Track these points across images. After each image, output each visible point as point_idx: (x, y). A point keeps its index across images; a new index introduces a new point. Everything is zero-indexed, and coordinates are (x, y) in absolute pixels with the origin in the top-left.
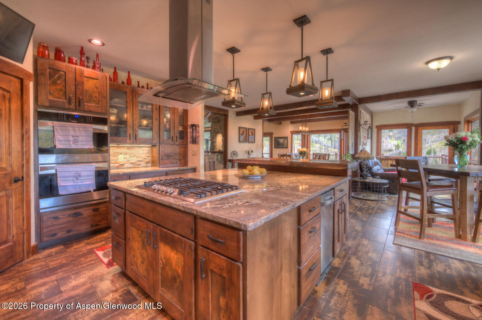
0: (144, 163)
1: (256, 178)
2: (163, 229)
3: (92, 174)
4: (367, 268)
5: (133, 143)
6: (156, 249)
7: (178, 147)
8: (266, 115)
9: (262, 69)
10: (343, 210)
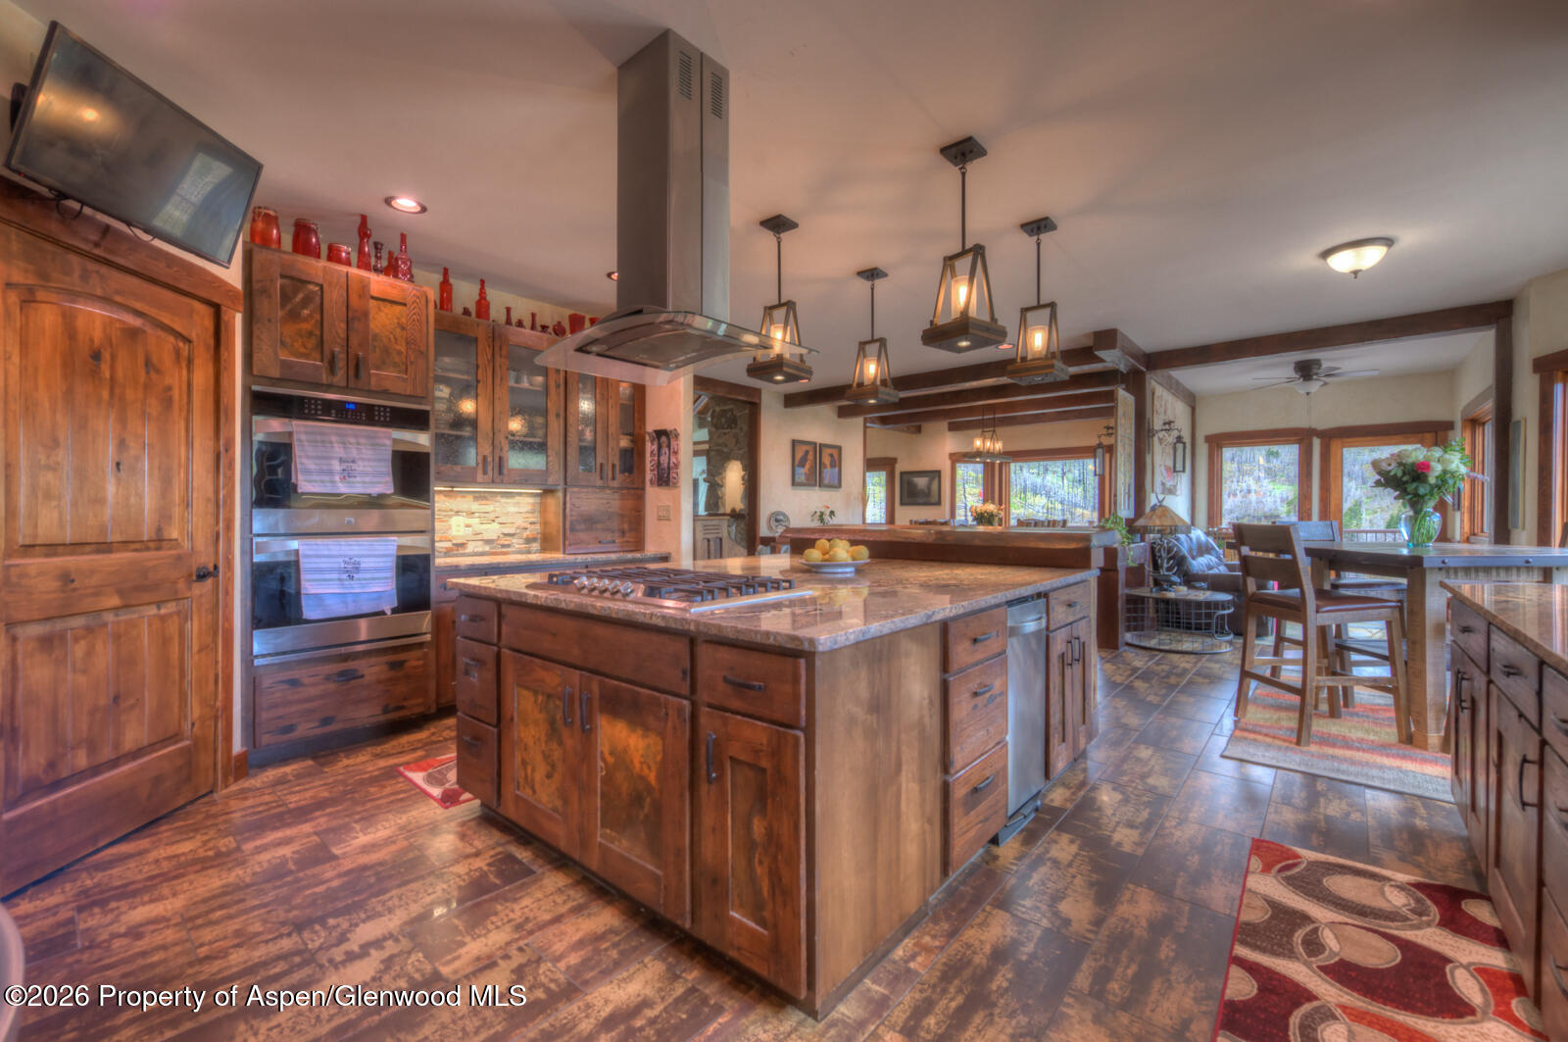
0: (521, 541)
1: (840, 570)
2: (607, 680)
3: (389, 564)
4: (1138, 810)
5: (493, 482)
6: (588, 733)
7: (616, 496)
8: (872, 401)
9: (861, 274)
10: (1076, 656)
